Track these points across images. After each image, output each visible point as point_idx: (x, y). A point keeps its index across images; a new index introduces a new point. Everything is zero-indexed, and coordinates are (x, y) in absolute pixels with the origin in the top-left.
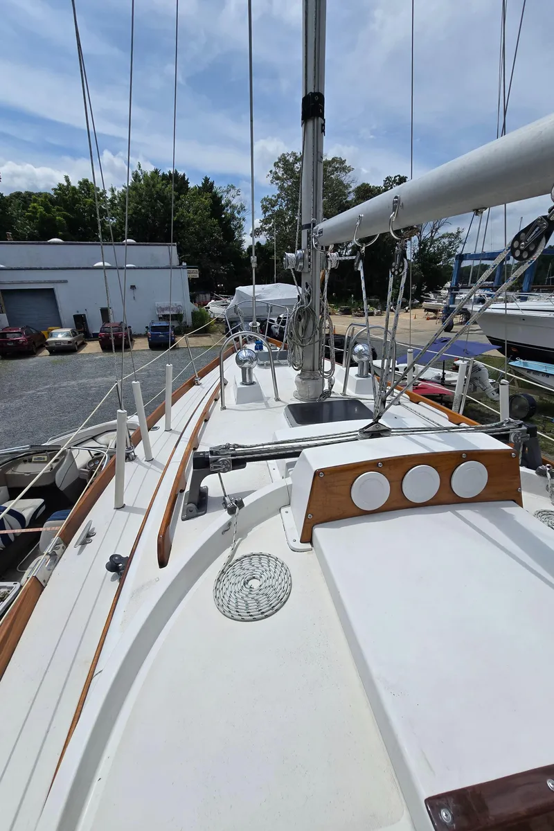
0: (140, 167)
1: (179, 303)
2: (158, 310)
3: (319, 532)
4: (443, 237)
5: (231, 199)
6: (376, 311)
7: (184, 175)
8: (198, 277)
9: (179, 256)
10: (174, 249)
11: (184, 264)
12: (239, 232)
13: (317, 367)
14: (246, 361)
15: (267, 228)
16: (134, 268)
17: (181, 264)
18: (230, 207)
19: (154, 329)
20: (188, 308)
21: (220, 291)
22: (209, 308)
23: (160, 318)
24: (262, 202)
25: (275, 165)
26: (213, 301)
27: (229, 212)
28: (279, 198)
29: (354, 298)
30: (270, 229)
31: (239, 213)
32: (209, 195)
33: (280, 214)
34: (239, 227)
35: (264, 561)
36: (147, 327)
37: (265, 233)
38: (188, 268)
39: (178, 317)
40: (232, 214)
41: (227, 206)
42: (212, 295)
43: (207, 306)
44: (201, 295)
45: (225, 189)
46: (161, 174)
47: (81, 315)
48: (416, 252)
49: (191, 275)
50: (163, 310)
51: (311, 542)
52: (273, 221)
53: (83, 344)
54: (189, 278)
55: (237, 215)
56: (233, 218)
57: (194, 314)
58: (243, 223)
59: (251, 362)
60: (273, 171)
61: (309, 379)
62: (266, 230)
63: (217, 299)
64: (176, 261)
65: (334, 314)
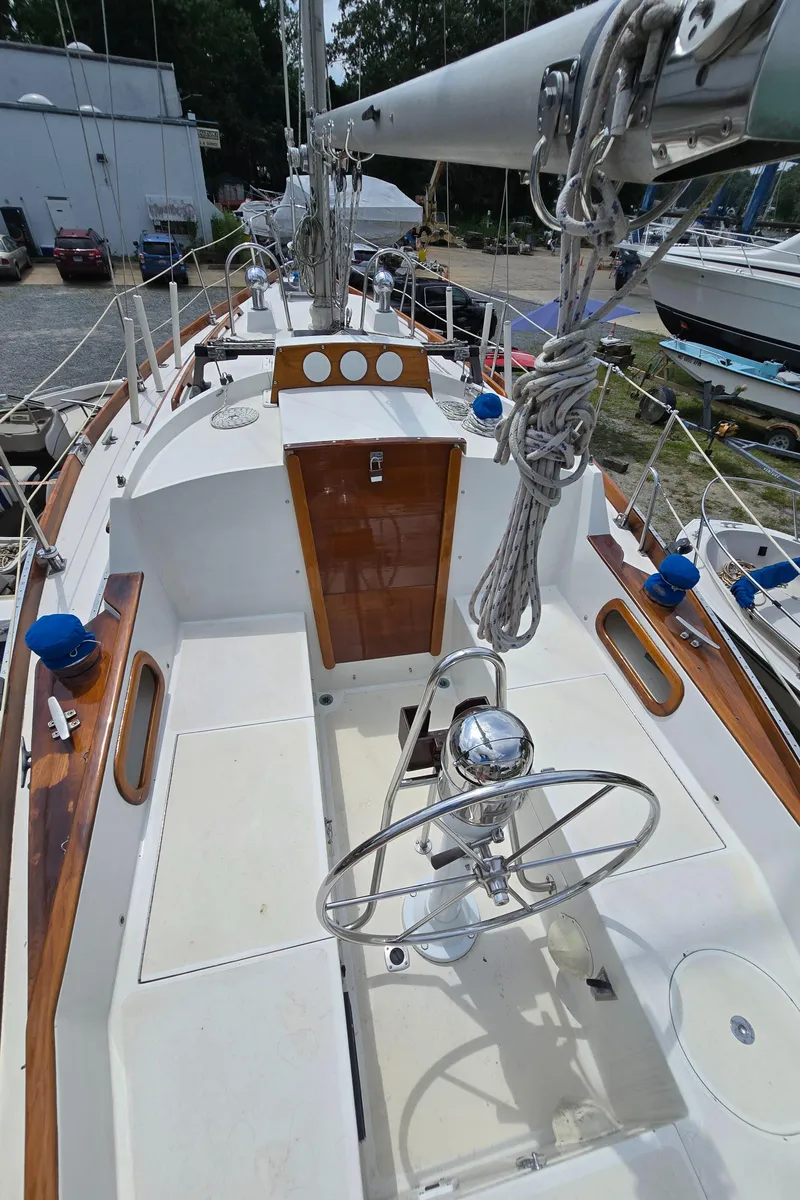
1: (189, 200)
2: (151, 211)
3: (282, 395)
6: (523, 246)
8: (219, 146)
9: (181, 96)
10: (170, 78)
11: (192, 116)
13: (328, 293)
14: (255, 281)
15: (346, 46)
16: (99, 116)
17: (185, 116)
19: (148, 246)
20: (206, 211)
21: (261, 182)
22: (241, 214)
23: (157, 227)
26: (248, 201)
29: (492, 218)
30: (352, 48)
35: (244, 410)
36: (136, 244)
37: (342, 57)
38: (199, 125)
39: (187, 228)
42: (247, 189)
43: (239, 210)
44: (227, 187)
47: (15, 209)
49: (205, 140)
50: (161, 211)
51: (278, 403)
52: (358, 28)
53: (27, 269)
54: (202, 149)
57: (215, 223)
59: (262, 283)
61: (321, 307)
62: (344, 51)
63: (256, 197)
64: (176, 110)
65: (454, 245)
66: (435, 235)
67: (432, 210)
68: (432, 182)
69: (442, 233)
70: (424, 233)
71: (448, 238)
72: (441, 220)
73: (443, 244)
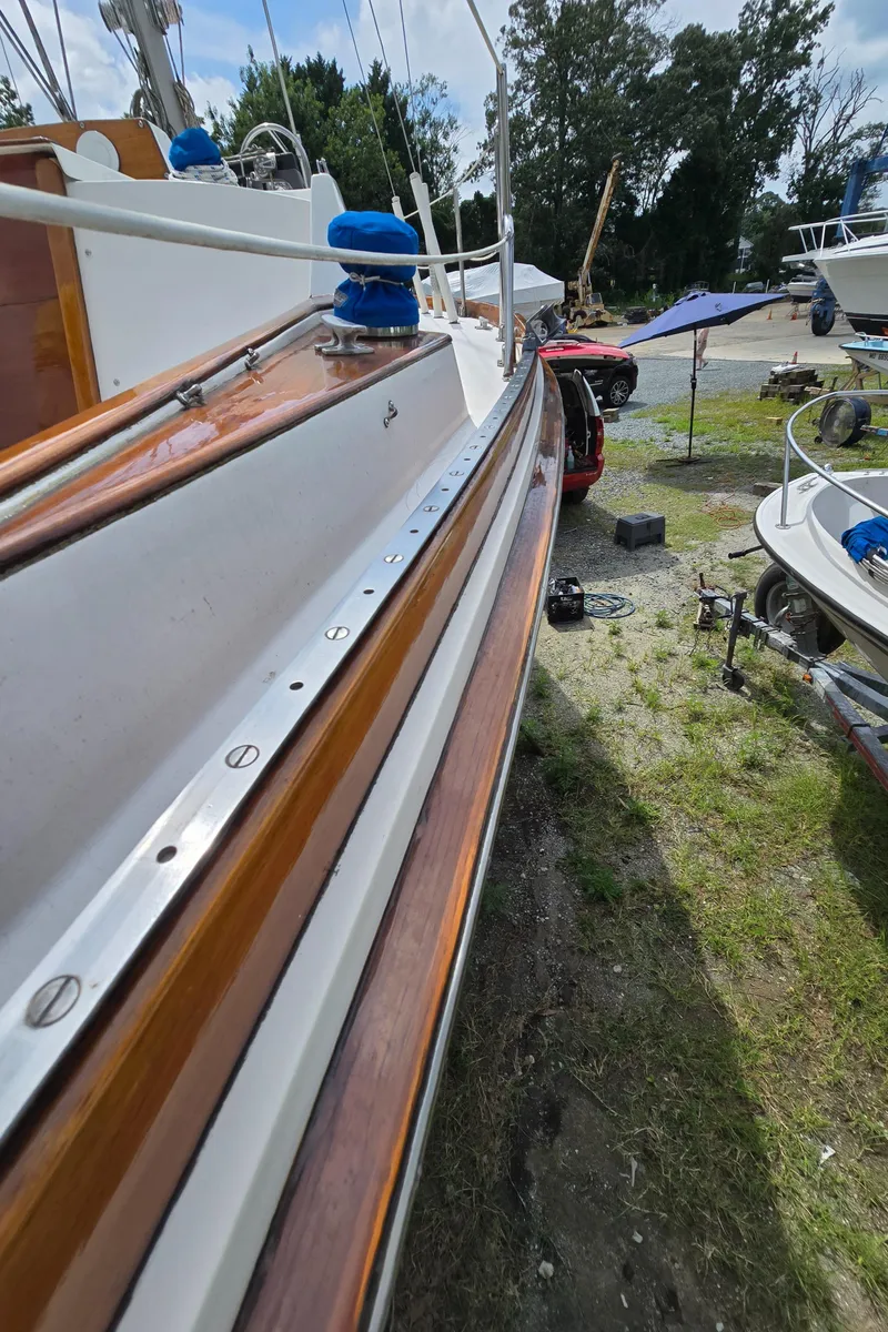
0: (252, 55)
4: (858, 135)
5: (430, 107)
7: (334, 62)
12: (449, 179)
18: (431, 125)
24: (486, 104)
25: (511, 13)
27: (428, 136)
28: (518, 90)
29: (659, 291)
31: (446, 135)
32: (380, 98)
33: (518, 125)
34: (448, 167)
40: (434, 141)
41: (423, 123)
45: (418, 86)
46: (293, 67)
48: (796, 177)
55: (442, 141)
56: (435, 147)
58: (454, 157)
60: (507, 28)
65: (614, 324)
66: (591, 317)
67: (588, 293)
68: (585, 265)
69: (599, 314)
70: (579, 318)
71: (605, 317)
72: (596, 301)
73: (602, 324)
